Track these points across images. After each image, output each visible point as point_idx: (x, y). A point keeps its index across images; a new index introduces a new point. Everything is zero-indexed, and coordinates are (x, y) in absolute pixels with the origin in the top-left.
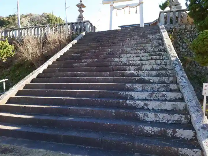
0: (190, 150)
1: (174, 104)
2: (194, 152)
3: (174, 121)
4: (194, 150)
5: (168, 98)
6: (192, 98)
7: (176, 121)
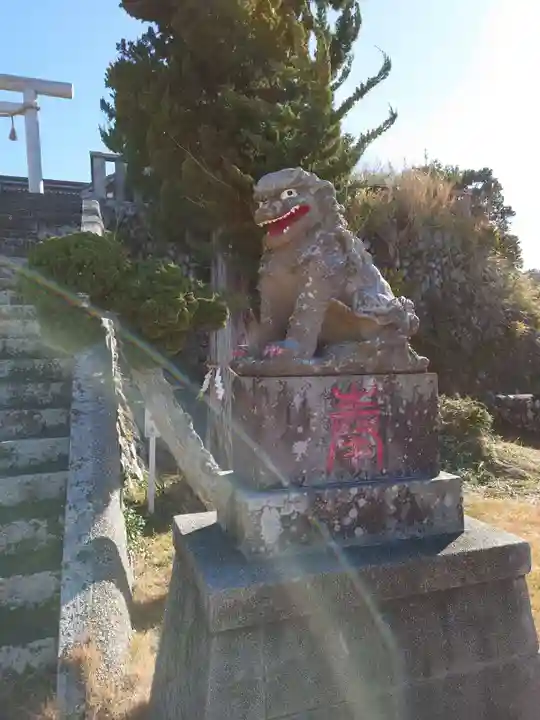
0: (19, 650)
1: (29, 480)
2: (32, 650)
3: (9, 546)
4: (31, 645)
5: (21, 463)
6: (88, 453)
7: (16, 545)
